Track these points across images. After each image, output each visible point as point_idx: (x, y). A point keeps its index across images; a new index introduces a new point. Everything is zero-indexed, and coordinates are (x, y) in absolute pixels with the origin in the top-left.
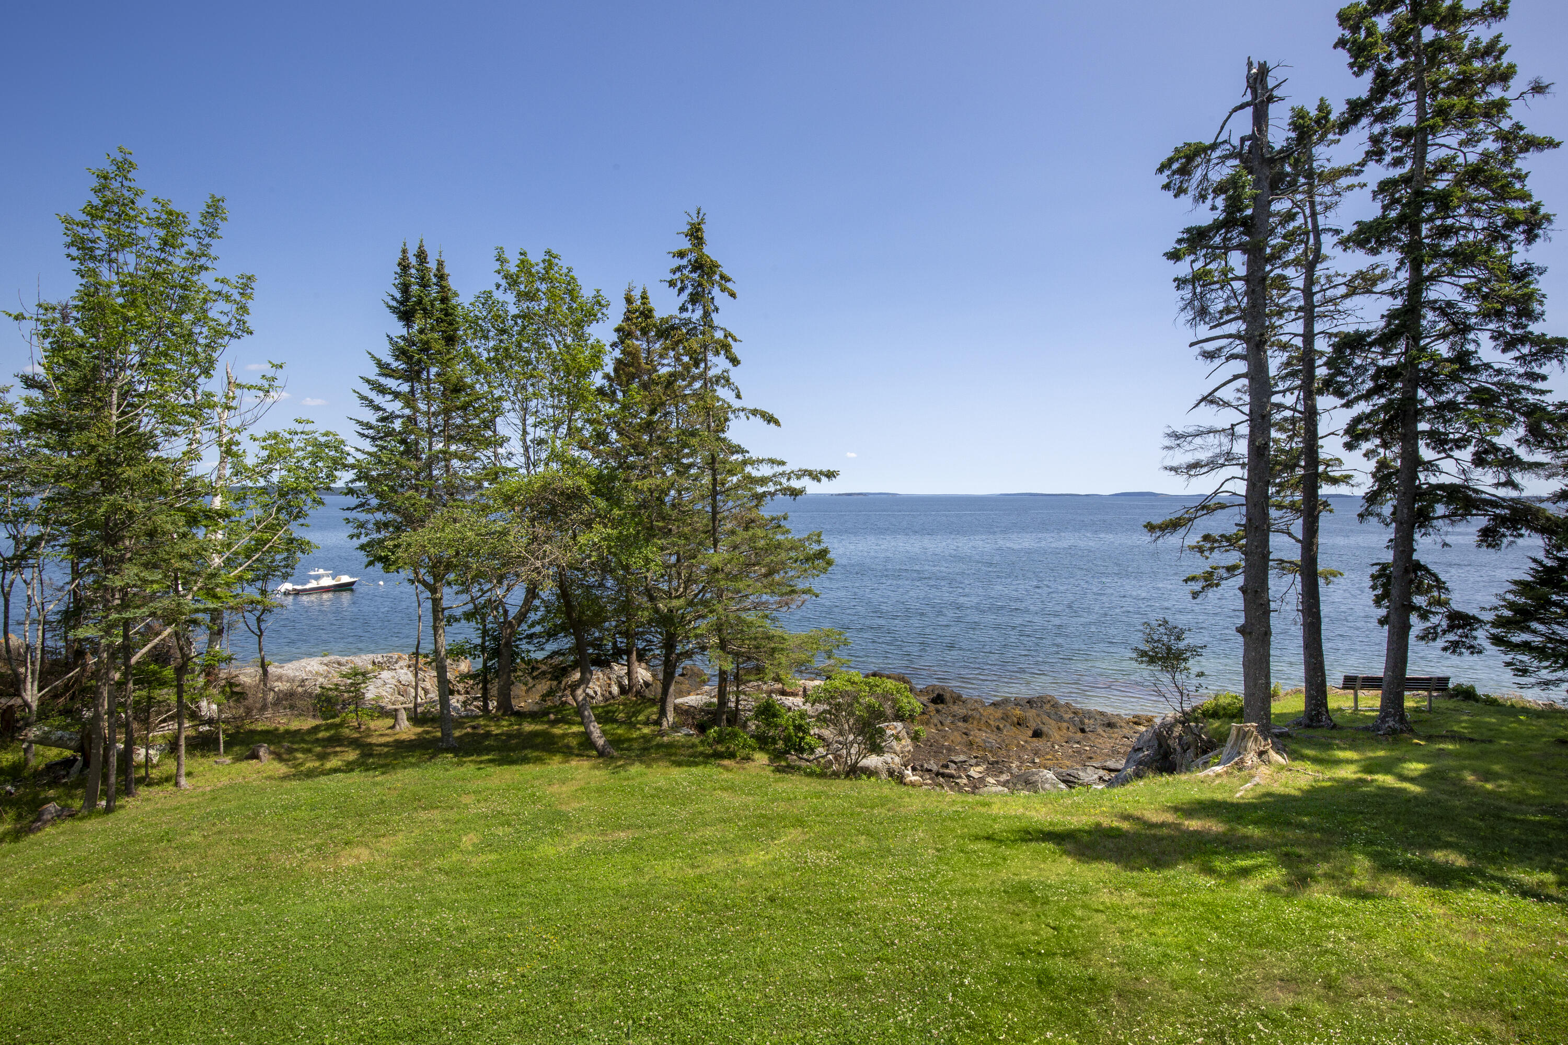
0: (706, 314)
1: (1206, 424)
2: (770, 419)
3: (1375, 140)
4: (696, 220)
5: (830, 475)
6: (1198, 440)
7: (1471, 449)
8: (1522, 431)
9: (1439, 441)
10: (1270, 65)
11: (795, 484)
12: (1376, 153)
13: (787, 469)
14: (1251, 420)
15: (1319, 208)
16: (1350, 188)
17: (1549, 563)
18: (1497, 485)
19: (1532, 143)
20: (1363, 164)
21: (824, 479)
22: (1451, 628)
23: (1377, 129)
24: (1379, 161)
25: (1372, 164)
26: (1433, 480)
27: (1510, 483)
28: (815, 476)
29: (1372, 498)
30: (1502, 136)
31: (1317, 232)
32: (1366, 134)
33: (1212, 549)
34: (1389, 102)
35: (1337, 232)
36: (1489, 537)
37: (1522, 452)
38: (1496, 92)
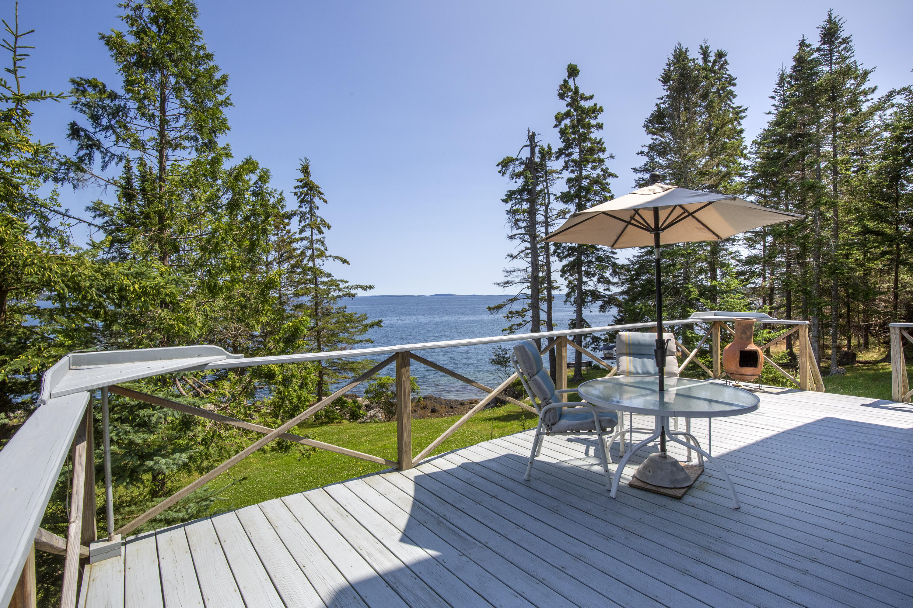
0: (311, 209)
1: (517, 267)
2: (344, 261)
3: (566, 162)
4: (305, 163)
5: (370, 287)
6: (515, 273)
7: (597, 277)
8: (611, 271)
9: (588, 274)
10: (536, 133)
11: (353, 292)
12: (566, 167)
13: (350, 284)
14: (532, 266)
15: (549, 185)
16: (558, 178)
17: (619, 317)
18: (604, 290)
19: (611, 175)
20: (562, 170)
21: (368, 290)
22: (593, 342)
23: (567, 159)
24: (567, 170)
25: (564, 171)
26: (586, 288)
27: (608, 289)
28: (364, 288)
29: (568, 295)
30: (602, 170)
31: (549, 194)
32: (563, 160)
33: (512, 317)
34: (571, 150)
35: (555, 195)
36: (603, 309)
37: (611, 278)
38: (601, 155)
